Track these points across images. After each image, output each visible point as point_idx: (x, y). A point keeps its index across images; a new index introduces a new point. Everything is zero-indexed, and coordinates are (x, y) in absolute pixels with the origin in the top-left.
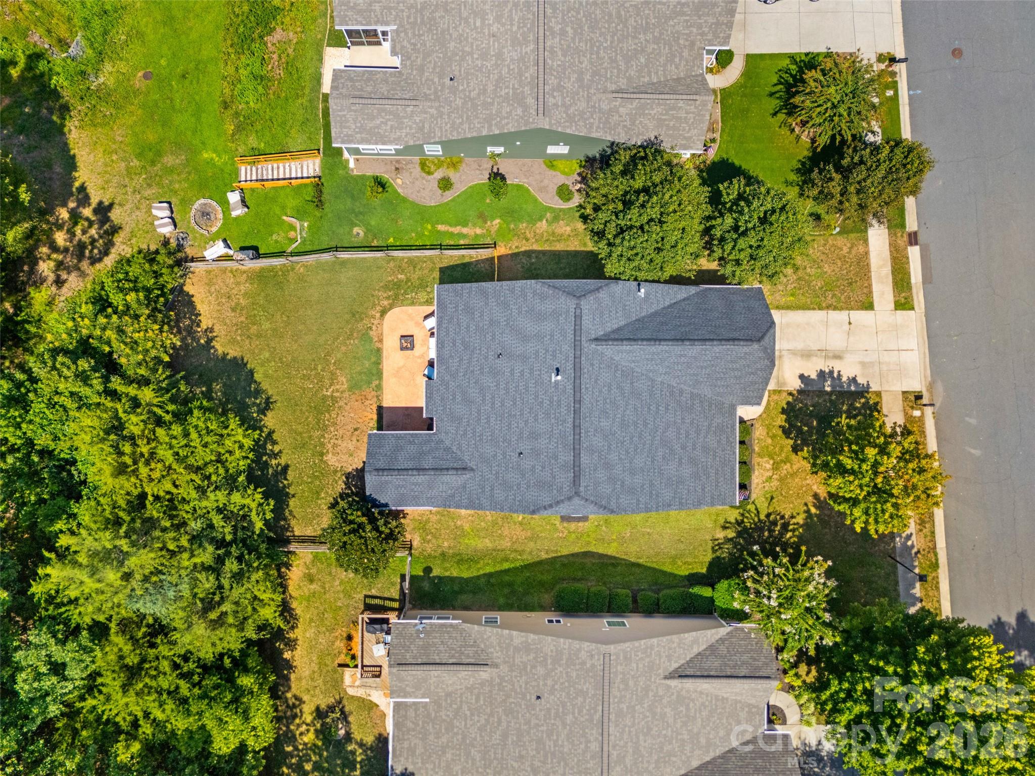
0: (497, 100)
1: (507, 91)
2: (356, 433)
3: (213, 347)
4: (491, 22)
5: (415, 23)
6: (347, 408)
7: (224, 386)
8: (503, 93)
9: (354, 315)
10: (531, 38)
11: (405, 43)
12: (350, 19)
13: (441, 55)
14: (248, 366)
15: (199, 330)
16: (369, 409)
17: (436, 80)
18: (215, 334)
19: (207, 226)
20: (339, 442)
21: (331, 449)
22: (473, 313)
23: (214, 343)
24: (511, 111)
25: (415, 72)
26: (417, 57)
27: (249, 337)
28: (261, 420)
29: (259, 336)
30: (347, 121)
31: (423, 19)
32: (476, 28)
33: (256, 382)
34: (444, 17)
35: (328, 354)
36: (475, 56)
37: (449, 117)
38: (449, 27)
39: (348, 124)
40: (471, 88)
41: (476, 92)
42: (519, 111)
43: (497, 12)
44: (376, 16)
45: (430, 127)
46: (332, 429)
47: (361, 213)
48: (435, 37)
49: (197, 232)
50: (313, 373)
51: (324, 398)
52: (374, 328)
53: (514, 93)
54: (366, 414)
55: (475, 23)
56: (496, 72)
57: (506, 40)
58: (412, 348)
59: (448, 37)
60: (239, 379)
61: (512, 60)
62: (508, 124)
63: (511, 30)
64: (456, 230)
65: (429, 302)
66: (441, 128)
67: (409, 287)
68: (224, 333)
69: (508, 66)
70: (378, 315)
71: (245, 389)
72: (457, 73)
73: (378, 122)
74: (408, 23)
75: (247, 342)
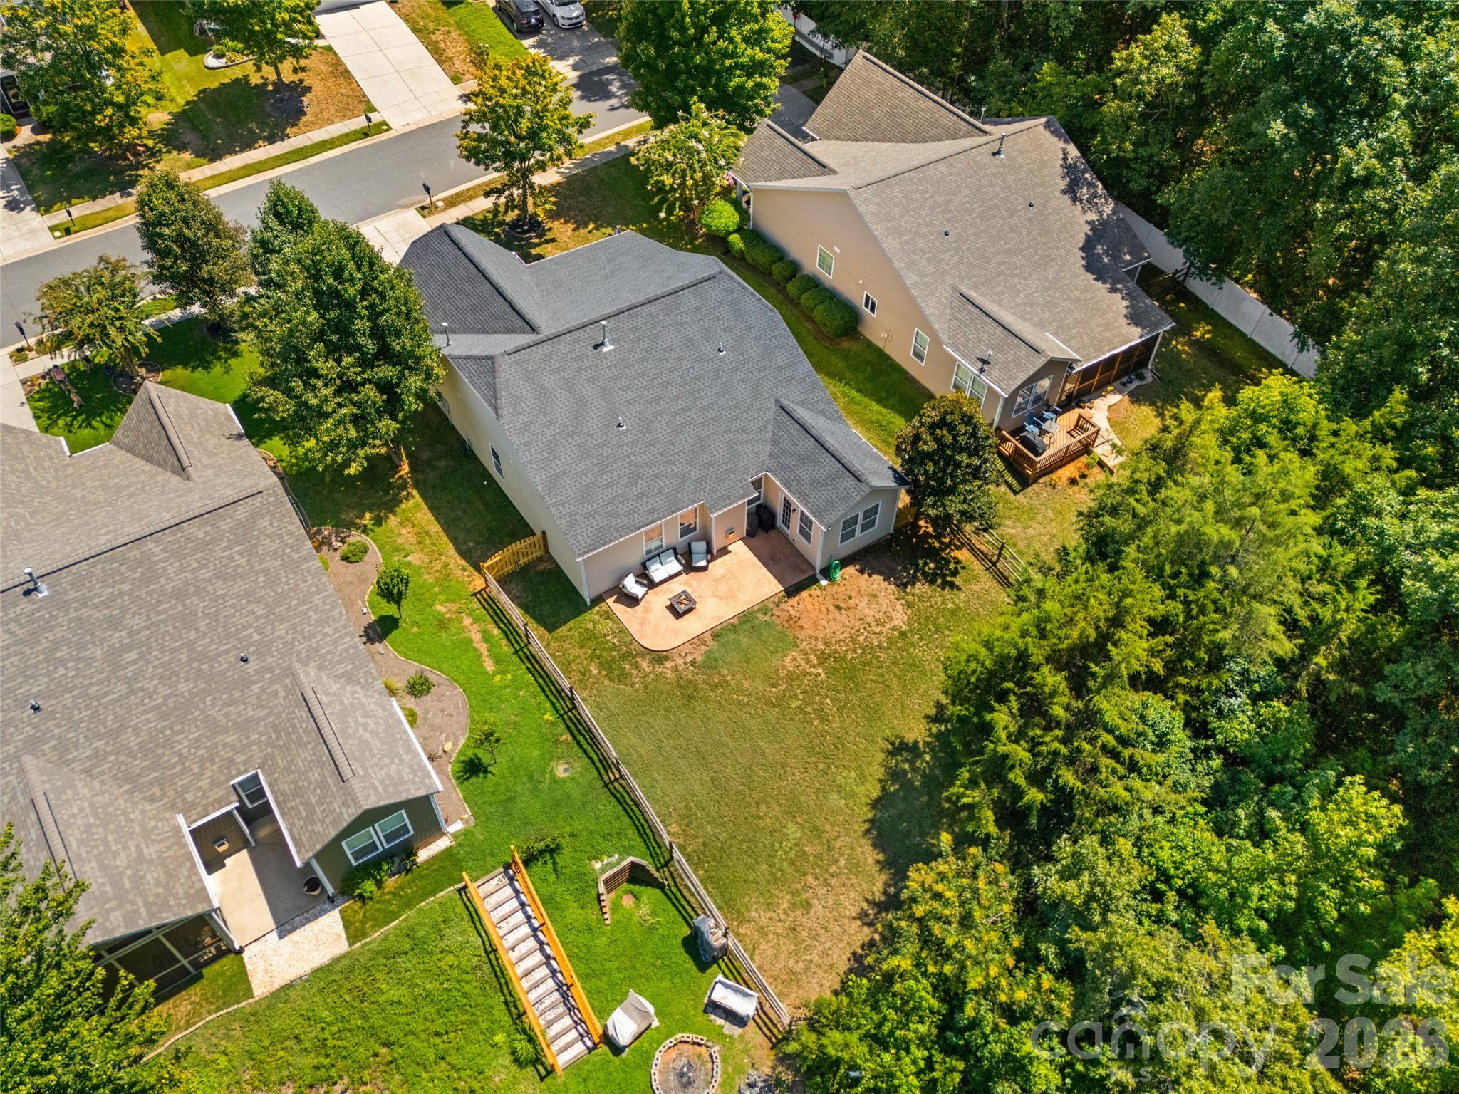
0: (257, 567)
1: (237, 557)
2: (842, 605)
3: (885, 893)
4: (124, 633)
5: (159, 781)
6: (820, 635)
7: (927, 834)
8: (243, 561)
9: (691, 697)
10: (136, 552)
11: (204, 783)
12: (192, 887)
13: (208, 699)
14: (870, 815)
15: (877, 937)
16: (801, 607)
17: (255, 688)
18: (865, 906)
19: (703, 1064)
20: (869, 619)
21: (888, 626)
22: (587, 487)
23: (879, 897)
24: (268, 536)
25: (254, 737)
26: (225, 745)
27: (830, 849)
28: (927, 744)
29: (817, 832)
30: (390, 777)
31: (149, 769)
32: (142, 656)
33: (883, 789)
34: (135, 728)
35: (768, 702)
36: (193, 635)
37: (313, 635)
38: (152, 709)
39: (393, 774)
40: (251, 619)
41: (253, 607)
42: (264, 523)
43: (105, 630)
44: (169, 848)
45: (340, 662)
46: (861, 639)
47: (531, 778)
48: (177, 728)
49: (725, 1072)
50: (809, 709)
51: (831, 673)
52: (689, 658)
53: (238, 543)
54: (810, 607)
55: (134, 662)
56: (210, 588)
57: (150, 593)
58: (684, 592)
59: (170, 703)
60: (900, 816)
61: (182, 569)
62: (290, 533)
63: (130, 593)
64: (483, 648)
65: (609, 615)
66: (335, 642)
67: (603, 649)
68: (853, 895)
69: (195, 570)
70: (669, 664)
71: (905, 799)
72: (232, 657)
73: (368, 735)
74: (164, 794)
75: (838, 844)
